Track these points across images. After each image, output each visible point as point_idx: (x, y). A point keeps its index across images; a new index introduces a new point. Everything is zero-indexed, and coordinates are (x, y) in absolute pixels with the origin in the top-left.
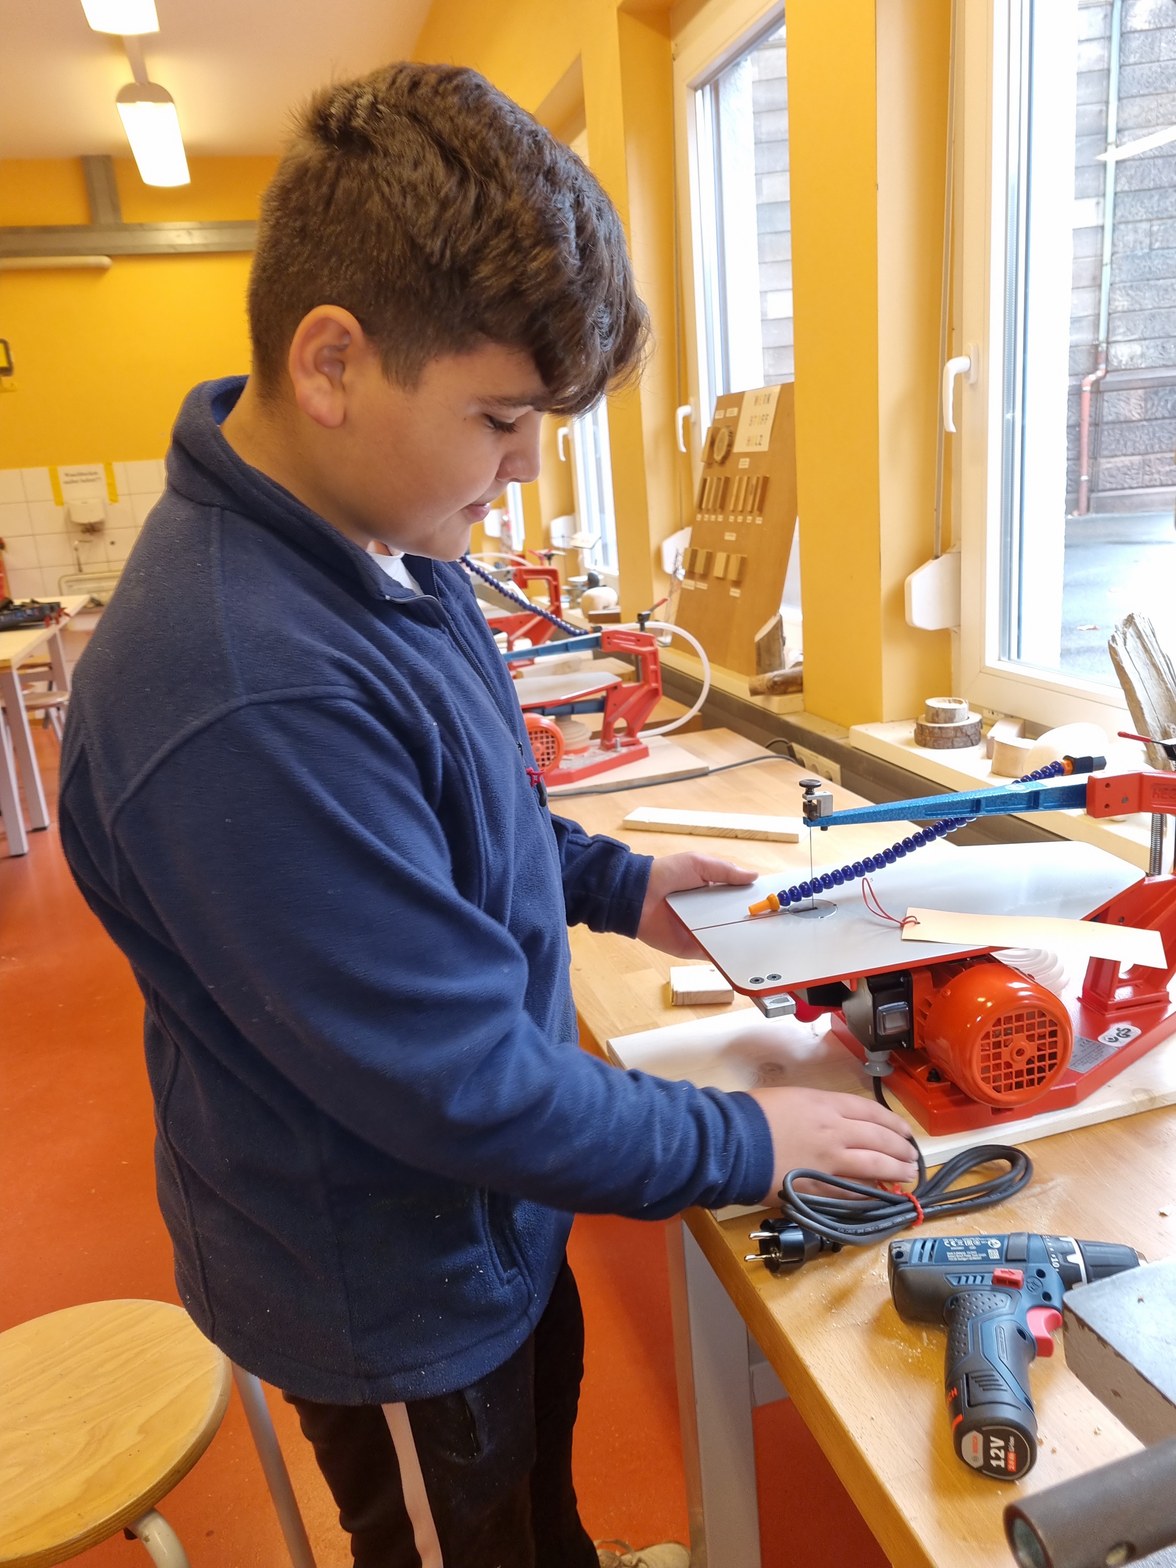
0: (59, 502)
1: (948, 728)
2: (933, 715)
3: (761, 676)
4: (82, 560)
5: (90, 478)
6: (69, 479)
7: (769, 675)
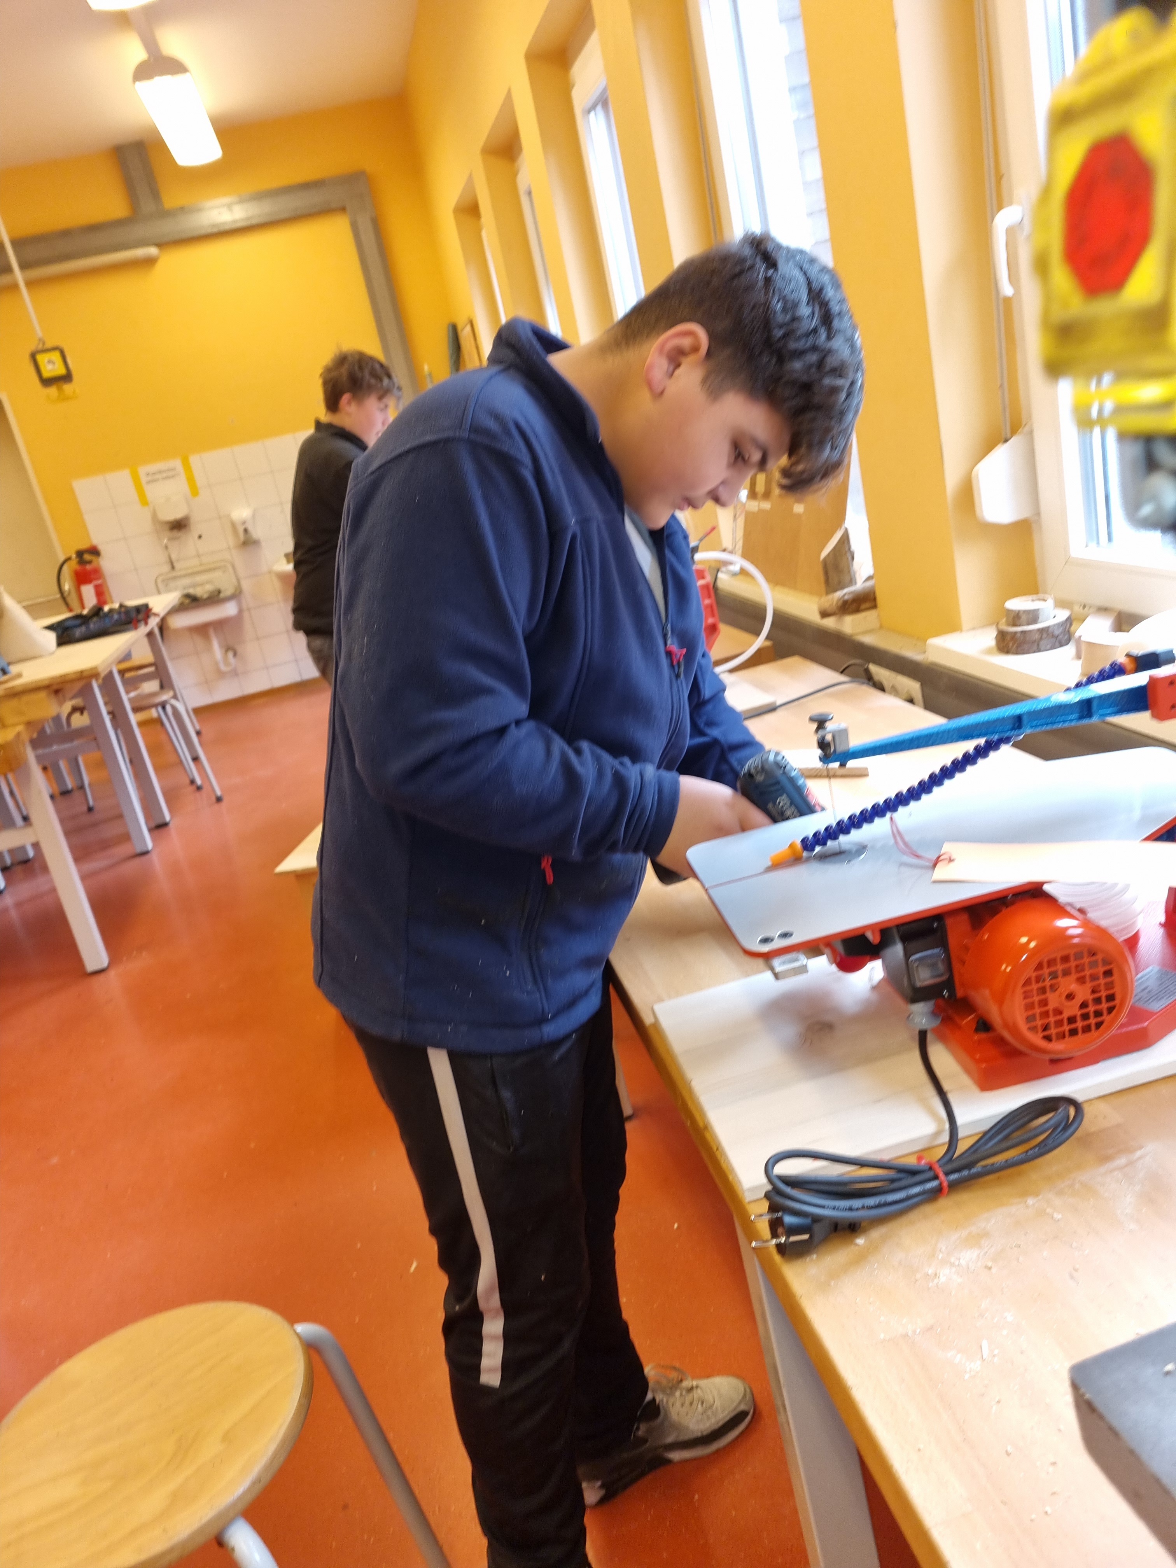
0: (144, 501)
1: (1030, 631)
2: (1014, 618)
3: (830, 596)
4: (174, 557)
5: (170, 475)
6: (150, 478)
7: (839, 594)
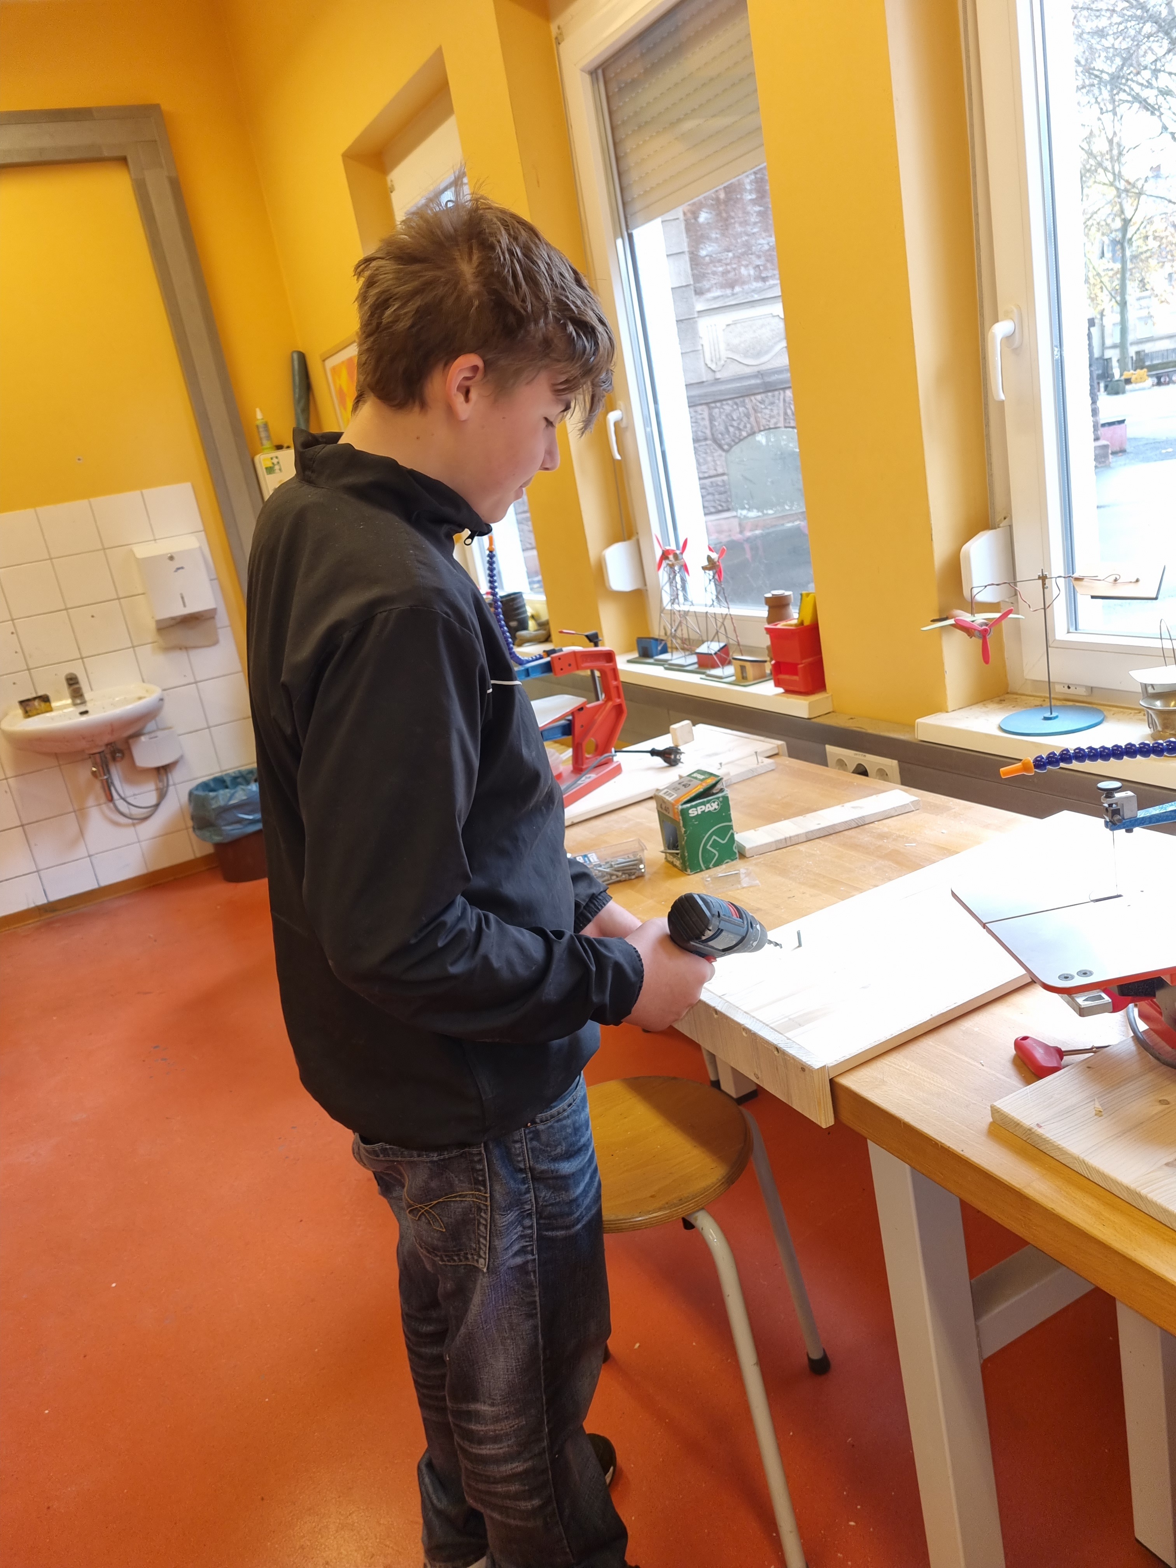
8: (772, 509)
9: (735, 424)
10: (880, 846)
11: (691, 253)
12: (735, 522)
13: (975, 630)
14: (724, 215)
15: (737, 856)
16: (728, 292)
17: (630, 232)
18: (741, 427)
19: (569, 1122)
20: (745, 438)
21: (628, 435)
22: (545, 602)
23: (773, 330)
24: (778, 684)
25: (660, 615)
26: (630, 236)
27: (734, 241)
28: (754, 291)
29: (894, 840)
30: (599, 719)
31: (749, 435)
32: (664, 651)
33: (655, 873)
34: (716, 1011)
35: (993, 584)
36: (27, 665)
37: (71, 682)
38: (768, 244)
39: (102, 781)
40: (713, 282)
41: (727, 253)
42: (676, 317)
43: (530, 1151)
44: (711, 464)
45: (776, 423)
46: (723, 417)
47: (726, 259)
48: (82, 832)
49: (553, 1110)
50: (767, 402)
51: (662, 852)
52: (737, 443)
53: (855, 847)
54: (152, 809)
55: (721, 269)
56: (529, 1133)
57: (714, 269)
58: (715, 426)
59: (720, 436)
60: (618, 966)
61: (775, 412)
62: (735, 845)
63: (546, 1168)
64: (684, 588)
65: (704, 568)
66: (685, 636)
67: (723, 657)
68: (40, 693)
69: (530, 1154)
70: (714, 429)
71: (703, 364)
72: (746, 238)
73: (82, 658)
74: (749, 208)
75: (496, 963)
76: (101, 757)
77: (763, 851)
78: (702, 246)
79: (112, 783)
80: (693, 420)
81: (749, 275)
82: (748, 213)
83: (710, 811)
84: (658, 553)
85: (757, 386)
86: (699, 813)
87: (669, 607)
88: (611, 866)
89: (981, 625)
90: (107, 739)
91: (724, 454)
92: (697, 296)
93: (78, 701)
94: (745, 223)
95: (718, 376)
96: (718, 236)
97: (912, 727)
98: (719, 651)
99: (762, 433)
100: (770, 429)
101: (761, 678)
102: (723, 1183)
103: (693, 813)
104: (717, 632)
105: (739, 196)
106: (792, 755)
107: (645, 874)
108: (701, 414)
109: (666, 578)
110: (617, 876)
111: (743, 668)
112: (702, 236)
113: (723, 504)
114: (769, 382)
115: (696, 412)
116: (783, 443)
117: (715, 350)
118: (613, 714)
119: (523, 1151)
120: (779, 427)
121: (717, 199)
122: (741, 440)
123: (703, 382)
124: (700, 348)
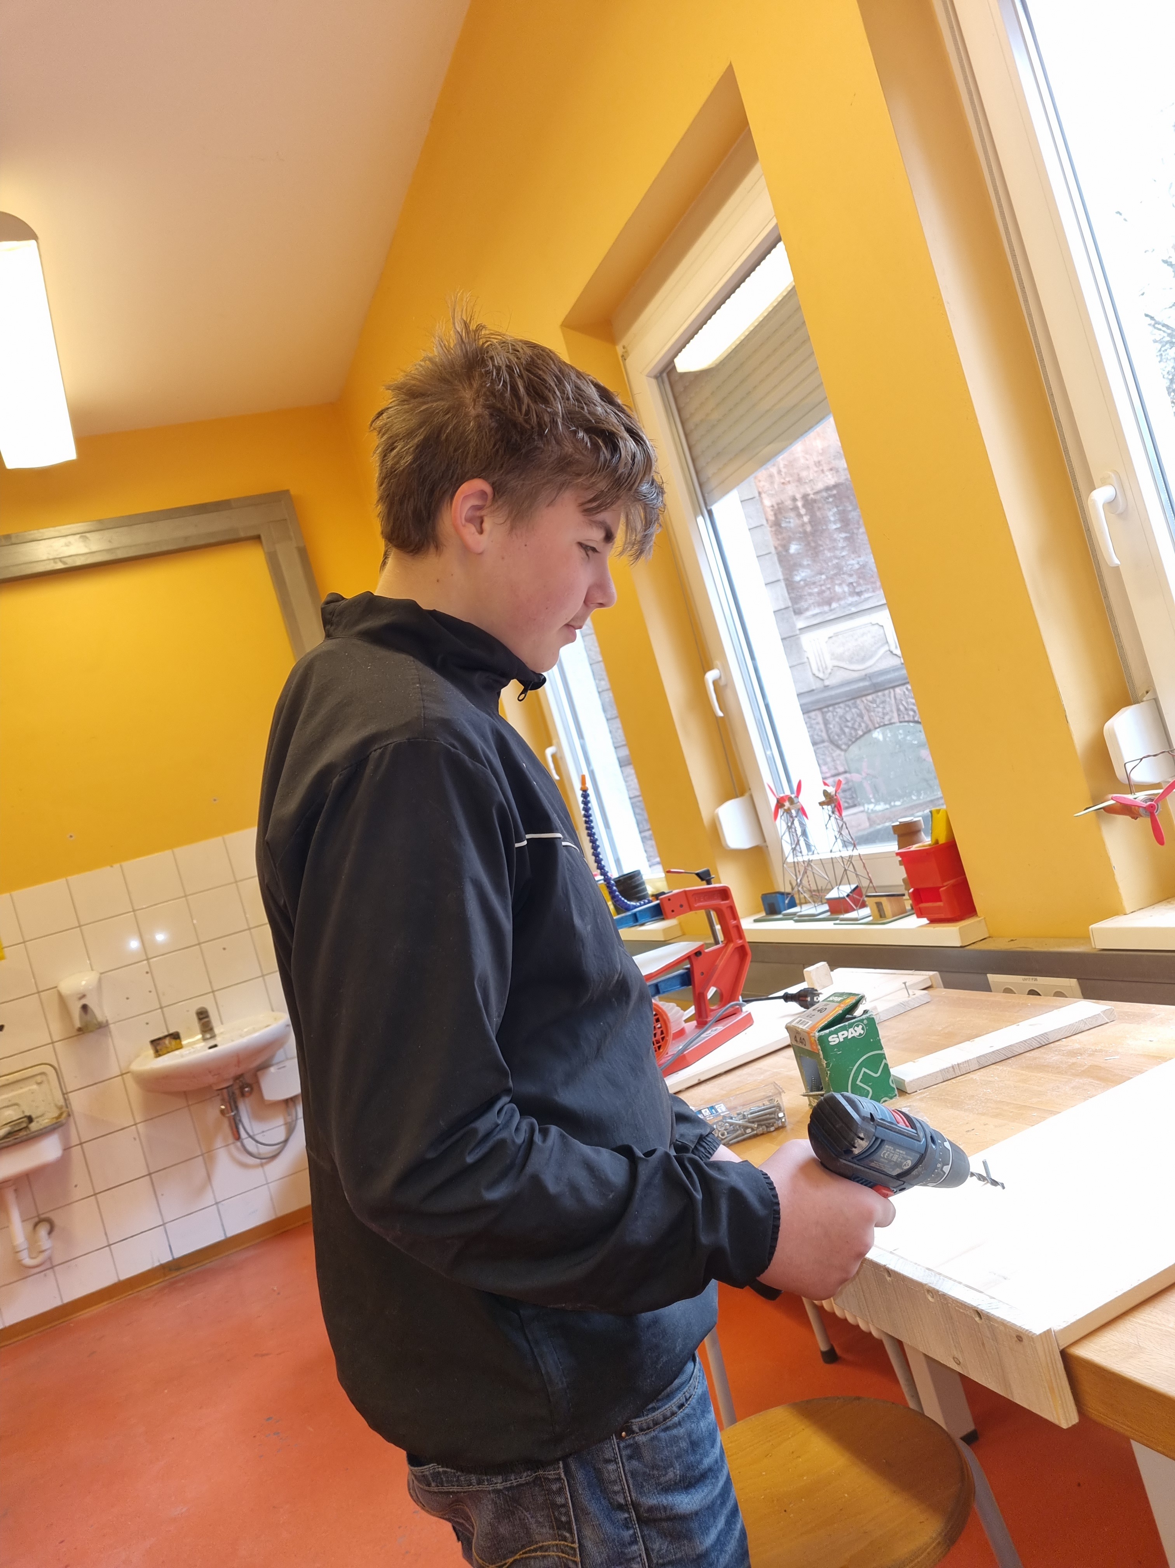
8: (900, 801)
9: (849, 724)
10: (1073, 1064)
11: (786, 580)
12: (864, 817)
13: (1139, 807)
14: (813, 544)
15: (896, 1092)
16: (826, 608)
17: (709, 508)
18: (856, 726)
19: (681, 1431)
20: (861, 736)
21: (729, 693)
22: (664, 879)
23: (874, 637)
24: (920, 915)
25: (783, 866)
26: (710, 513)
27: (825, 566)
28: (850, 605)
29: (1090, 1055)
30: (721, 963)
31: (865, 734)
32: (793, 904)
33: (798, 1122)
34: (889, 1272)
35: (1149, 756)
36: (160, 1003)
37: (201, 1016)
38: (858, 563)
39: (229, 1118)
40: (811, 602)
41: (819, 576)
42: (781, 635)
43: (629, 1475)
44: (831, 764)
45: (890, 720)
46: (837, 719)
47: (820, 581)
48: (209, 1177)
49: (657, 1412)
50: (878, 701)
51: (804, 1096)
52: (853, 742)
53: (1043, 1068)
54: (281, 1145)
55: (816, 590)
56: (626, 1447)
57: (810, 591)
58: (831, 729)
59: (836, 737)
60: (735, 1194)
61: (888, 709)
62: (892, 1078)
63: (655, 1502)
64: (804, 833)
65: (821, 804)
66: (814, 887)
67: (857, 898)
68: (171, 1032)
69: (630, 1482)
70: (830, 732)
71: (810, 674)
72: (837, 561)
73: (213, 992)
74: (835, 536)
75: (553, 1187)
76: (228, 1092)
77: (928, 1084)
78: (795, 573)
79: (240, 1121)
80: (808, 725)
81: (844, 592)
82: (835, 540)
83: (854, 1037)
84: (773, 802)
85: (865, 688)
86: (842, 1040)
87: (790, 859)
88: (744, 1117)
89: (1145, 801)
90: (234, 1071)
91: (843, 753)
92: (797, 616)
93: (208, 1036)
94: (834, 548)
95: (827, 683)
96: (809, 563)
97: (1087, 938)
98: (851, 892)
99: (878, 730)
100: (885, 725)
101: (902, 914)
102: (939, 1543)
103: (834, 1040)
104: (845, 870)
105: (824, 527)
106: (947, 985)
107: (786, 1124)
108: (814, 719)
109: (784, 826)
110: (753, 1130)
111: (879, 905)
112: (795, 565)
113: (850, 801)
114: (877, 683)
115: (809, 717)
116: (900, 737)
117: (821, 661)
118: (736, 958)
119: (619, 1477)
120: (894, 723)
121: (805, 532)
122: (857, 739)
123: (813, 690)
124: (806, 660)
